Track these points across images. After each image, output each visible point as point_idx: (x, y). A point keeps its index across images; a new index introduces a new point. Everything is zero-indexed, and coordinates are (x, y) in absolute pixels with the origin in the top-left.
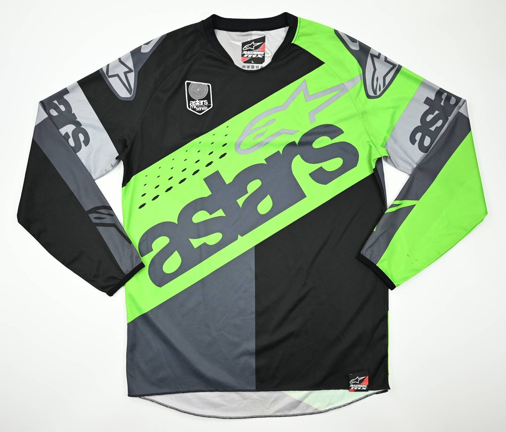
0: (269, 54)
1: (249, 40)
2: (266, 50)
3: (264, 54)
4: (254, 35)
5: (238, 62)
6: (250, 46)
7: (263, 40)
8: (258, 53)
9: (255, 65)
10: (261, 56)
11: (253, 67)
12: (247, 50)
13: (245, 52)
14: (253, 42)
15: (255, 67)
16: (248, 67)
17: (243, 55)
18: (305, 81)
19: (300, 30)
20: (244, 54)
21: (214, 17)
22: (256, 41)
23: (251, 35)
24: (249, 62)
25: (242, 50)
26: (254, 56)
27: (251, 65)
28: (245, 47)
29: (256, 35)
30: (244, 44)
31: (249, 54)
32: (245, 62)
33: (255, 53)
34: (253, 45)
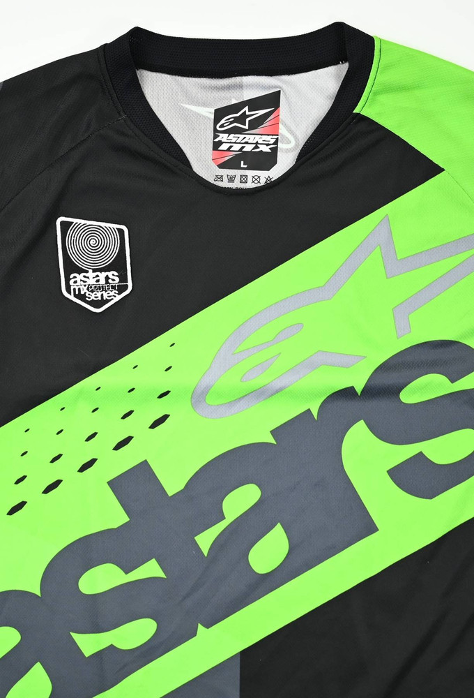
0: (289, 142)
1: (234, 102)
2: (282, 130)
3: (276, 142)
4: (250, 86)
5: (204, 165)
6: (236, 120)
7: (273, 100)
8: (258, 139)
9: (250, 173)
10: (266, 149)
11: (244, 179)
12: (229, 132)
13: (223, 137)
14: (246, 109)
15: (250, 179)
16: (231, 180)
17: (216, 145)
18: (387, 218)
19: (377, 77)
20: (221, 143)
21: (137, 33)
22: (254, 104)
23: (241, 86)
24: (232, 164)
25: (215, 131)
26: (248, 148)
27: (238, 173)
28: (223, 121)
29: (254, 86)
30: (220, 114)
31: (234, 143)
32: (221, 166)
33: (251, 138)
34: (244, 116)
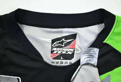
0: (78, 51)
1: (59, 37)
2: (76, 47)
3: (74, 51)
4: (65, 32)
5: (48, 58)
6: (60, 43)
7: (74, 36)
8: (67, 50)
9: (64, 61)
10: (70, 53)
11: (62, 63)
12: (57, 47)
13: (55, 49)
14: (64, 39)
15: (64, 63)
16: (57, 63)
17: (52, 52)
19: (115, 29)
20: (54, 51)
21: (19, 11)
22: (66, 38)
23: (62, 32)
24: (58, 58)
25: (52, 47)
26: (64, 53)
27: (60, 61)
28: (55, 43)
30: (53, 41)
31: (59, 51)
32: (54, 59)
33: (65, 50)
34: (63, 42)
